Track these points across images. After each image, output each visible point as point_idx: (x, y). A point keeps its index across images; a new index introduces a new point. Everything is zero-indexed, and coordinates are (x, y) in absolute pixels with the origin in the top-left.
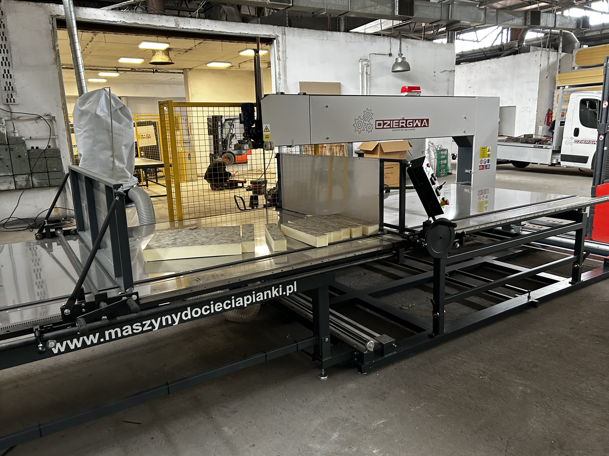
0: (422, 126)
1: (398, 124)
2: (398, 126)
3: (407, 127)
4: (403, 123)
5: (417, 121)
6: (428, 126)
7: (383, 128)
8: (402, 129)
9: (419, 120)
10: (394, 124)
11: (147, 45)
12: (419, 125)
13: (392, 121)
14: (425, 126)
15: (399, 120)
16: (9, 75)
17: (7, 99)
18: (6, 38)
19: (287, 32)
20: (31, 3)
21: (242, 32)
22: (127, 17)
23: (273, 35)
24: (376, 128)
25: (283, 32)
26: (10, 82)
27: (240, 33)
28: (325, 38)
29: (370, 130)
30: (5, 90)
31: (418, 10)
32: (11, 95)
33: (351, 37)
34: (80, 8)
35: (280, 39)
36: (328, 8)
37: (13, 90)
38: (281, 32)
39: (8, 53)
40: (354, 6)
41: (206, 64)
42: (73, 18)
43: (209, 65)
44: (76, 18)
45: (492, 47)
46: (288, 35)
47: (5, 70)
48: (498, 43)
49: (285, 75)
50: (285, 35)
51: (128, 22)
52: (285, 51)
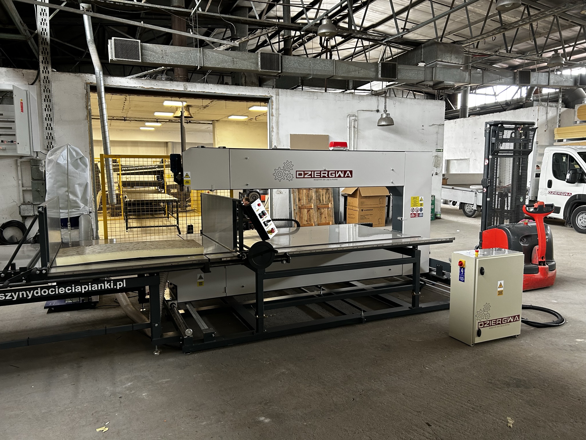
0: (346, 176)
1: (319, 174)
2: (319, 177)
3: (329, 177)
4: (325, 173)
5: (340, 172)
6: (352, 177)
7: (304, 177)
8: (324, 178)
9: (342, 171)
10: (315, 174)
11: (168, 103)
12: (342, 175)
13: (313, 172)
14: (348, 177)
15: (321, 171)
16: (50, 127)
17: (48, 146)
18: (50, 99)
19: (280, 93)
20: (71, 74)
21: (240, 94)
22: (146, 83)
23: (268, 95)
24: (296, 178)
25: (277, 93)
26: (51, 133)
27: (239, 94)
28: (315, 98)
29: (291, 179)
30: (47, 139)
31: (401, 73)
32: (51, 142)
33: (340, 97)
34: (109, 77)
35: (274, 99)
36: (315, 73)
37: (52, 139)
38: (275, 93)
39: (51, 111)
40: (338, 71)
41: (228, 117)
42: (102, 84)
43: (230, 118)
44: (104, 85)
45: (512, 100)
46: (281, 95)
47: (48, 124)
48: (518, 96)
49: (278, 128)
50: (278, 95)
51: (146, 87)
52: (278, 109)
